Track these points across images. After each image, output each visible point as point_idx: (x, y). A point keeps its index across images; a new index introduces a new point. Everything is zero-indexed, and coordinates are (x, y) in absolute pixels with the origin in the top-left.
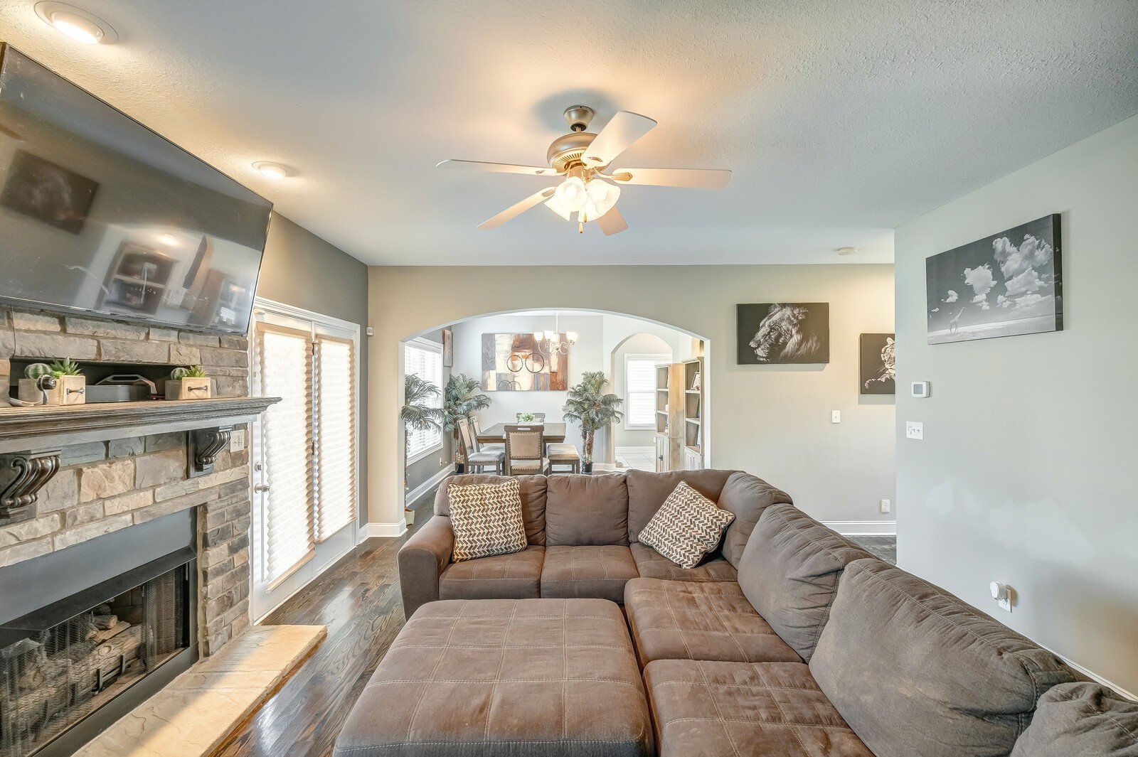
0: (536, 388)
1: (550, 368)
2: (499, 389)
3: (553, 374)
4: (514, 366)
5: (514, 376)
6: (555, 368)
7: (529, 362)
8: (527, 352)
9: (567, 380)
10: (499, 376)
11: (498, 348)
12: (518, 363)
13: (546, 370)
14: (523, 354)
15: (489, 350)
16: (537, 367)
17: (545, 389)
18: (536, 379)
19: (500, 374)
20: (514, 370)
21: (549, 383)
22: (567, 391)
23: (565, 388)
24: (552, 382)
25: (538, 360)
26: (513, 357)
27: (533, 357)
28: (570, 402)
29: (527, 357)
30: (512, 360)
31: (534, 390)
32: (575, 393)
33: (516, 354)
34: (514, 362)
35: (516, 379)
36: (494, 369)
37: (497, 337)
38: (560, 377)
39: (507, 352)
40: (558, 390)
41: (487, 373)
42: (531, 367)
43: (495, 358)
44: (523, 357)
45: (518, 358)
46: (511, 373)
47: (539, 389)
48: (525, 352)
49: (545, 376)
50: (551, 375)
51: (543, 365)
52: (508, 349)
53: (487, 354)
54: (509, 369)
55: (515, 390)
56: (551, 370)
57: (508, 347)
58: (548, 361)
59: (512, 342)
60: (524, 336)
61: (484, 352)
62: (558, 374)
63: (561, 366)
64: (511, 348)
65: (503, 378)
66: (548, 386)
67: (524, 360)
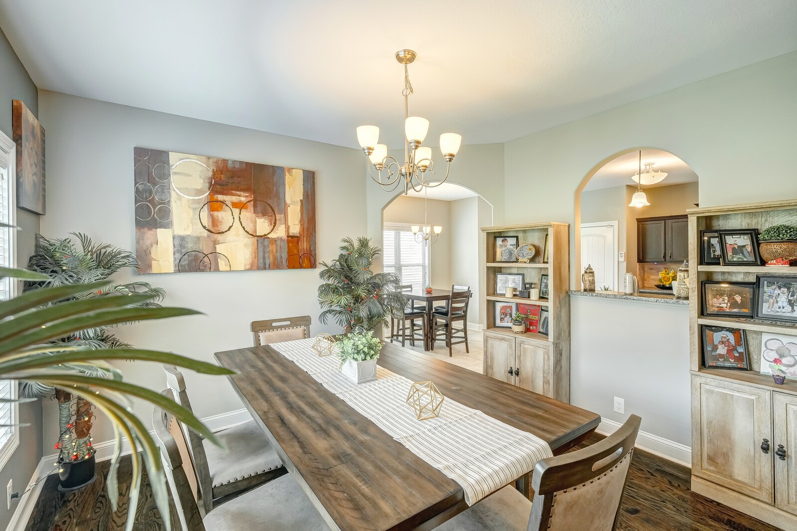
0: (261, 265)
1: (288, 228)
2: (181, 269)
3: (293, 240)
4: (214, 222)
5: (215, 243)
6: (295, 230)
7: (247, 215)
8: (243, 198)
9: (315, 250)
10: (180, 242)
11: (175, 182)
12: (225, 216)
13: (280, 233)
14: (235, 199)
15: (154, 184)
16: (263, 226)
17: (276, 266)
18: (261, 249)
19: (182, 239)
20: (215, 230)
21: (285, 255)
22: (317, 270)
23: (313, 265)
24: (290, 254)
25: (264, 214)
26: (214, 205)
27: (255, 206)
28: (325, 290)
29: (241, 206)
30: (212, 209)
31: (258, 269)
33: (220, 197)
34: (215, 213)
35: (220, 248)
36: (167, 225)
37: (173, 158)
38: (304, 245)
39: (199, 192)
40: (301, 267)
41: (149, 234)
42: (251, 225)
43: (169, 202)
44: (235, 205)
45: (224, 206)
46: (208, 236)
47: (267, 266)
48: (239, 196)
49: (278, 242)
50: (288, 241)
51: (275, 223)
52: (199, 187)
53: (151, 192)
54: (204, 227)
55: (217, 270)
56: (288, 233)
57: (201, 181)
58: (283, 216)
59: (210, 174)
60: (237, 166)
61: (141, 187)
62: (302, 239)
63: (306, 226)
64: (207, 185)
65: (190, 246)
66: (284, 261)
67: (236, 211)
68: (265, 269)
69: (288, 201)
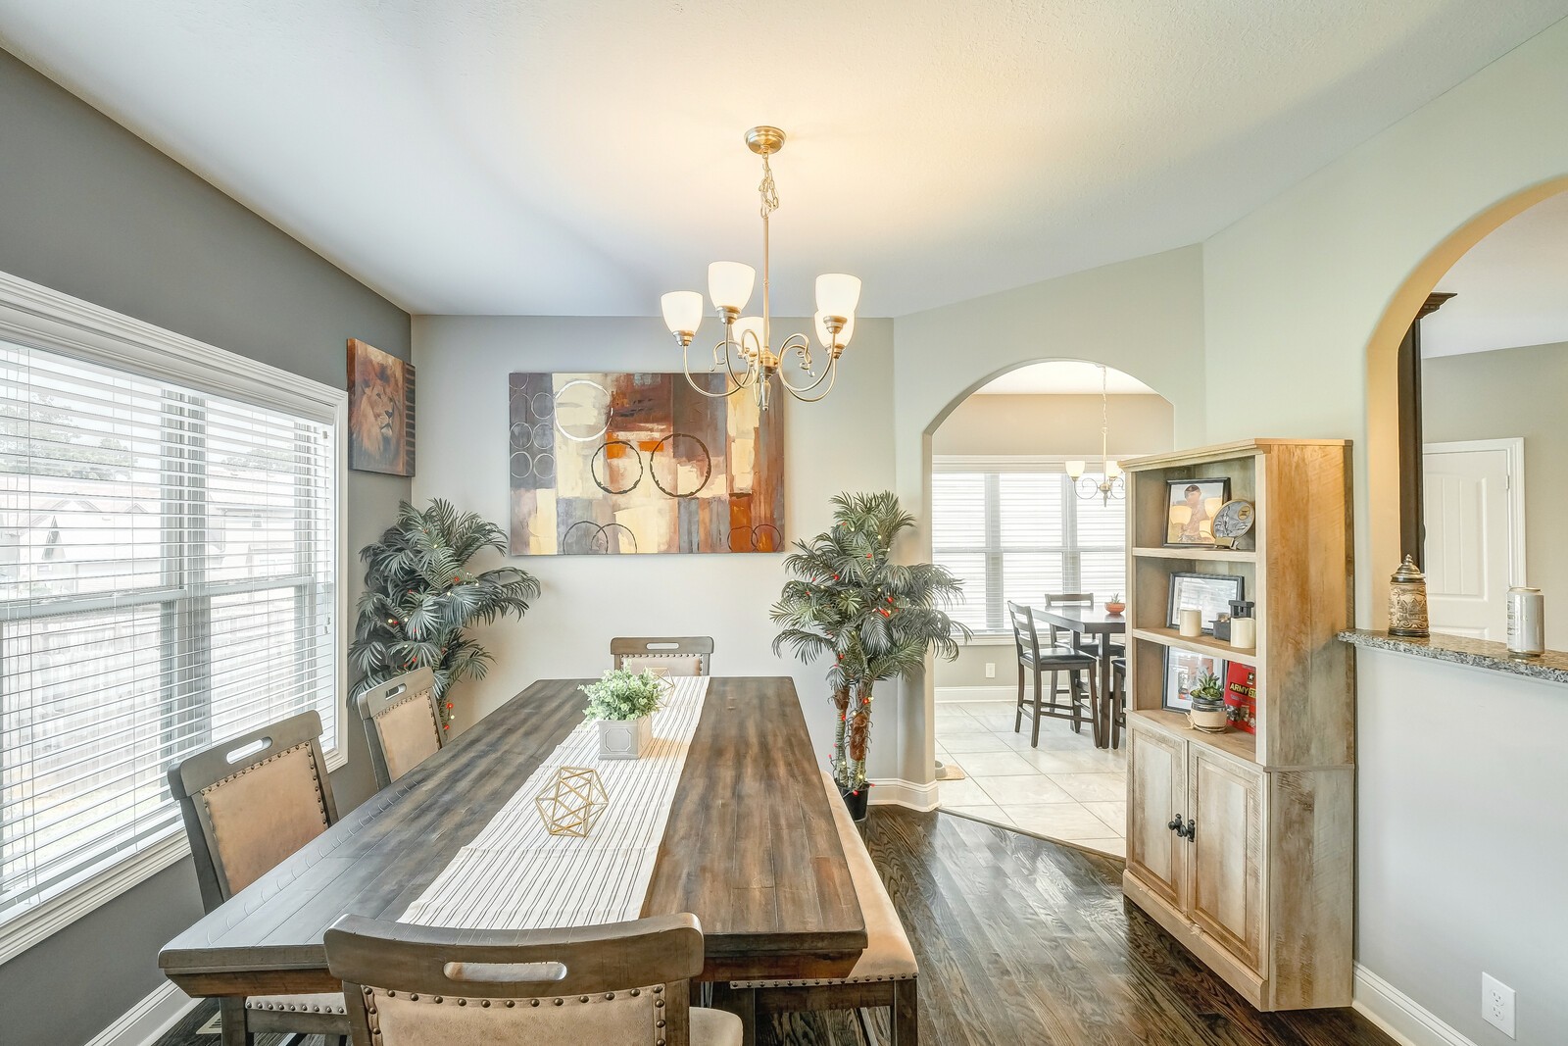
0: (685, 545)
1: (731, 481)
2: (566, 550)
3: (740, 501)
4: (614, 475)
5: (615, 508)
6: (745, 482)
7: (663, 460)
8: (657, 432)
9: (782, 517)
10: (566, 506)
11: (561, 417)
12: (629, 465)
13: (718, 488)
14: (644, 436)
15: (533, 424)
16: (688, 478)
17: (711, 547)
18: (685, 517)
19: (569, 502)
20: (614, 487)
21: (725, 528)
22: (786, 555)
23: (775, 545)
24: (735, 526)
25: (690, 457)
26: (612, 448)
27: (675, 446)
28: (797, 592)
29: (654, 447)
30: (610, 455)
31: (680, 551)
32: (810, 561)
33: (622, 435)
34: (615, 462)
35: (621, 517)
36: (548, 484)
37: (557, 380)
38: (760, 510)
39: (592, 430)
40: (755, 550)
41: (527, 497)
42: (670, 477)
43: (552, 448)
44: (644, 445)
45: (628, 449)
46: (605, 498)
47: (695, 547)
48: (652, 430)
49: (714, 505)
50: (732, 504)
51: (709, 473)
52: (592, 421)
53: (529, 435)
54: (599, 484)
55: (617, 553)
56: (732, 489)
57: (595, 413)
58: (722, 459)
59: (608, 400)
60: (648, 381)
61: (516, 430)
62: (756, 499)
63: (764, 474)
64: (604, 417)
65: (579, 514)
66: (724, 539)
67: (646, 455)
68: (691, 551)
69: (732, 431)
